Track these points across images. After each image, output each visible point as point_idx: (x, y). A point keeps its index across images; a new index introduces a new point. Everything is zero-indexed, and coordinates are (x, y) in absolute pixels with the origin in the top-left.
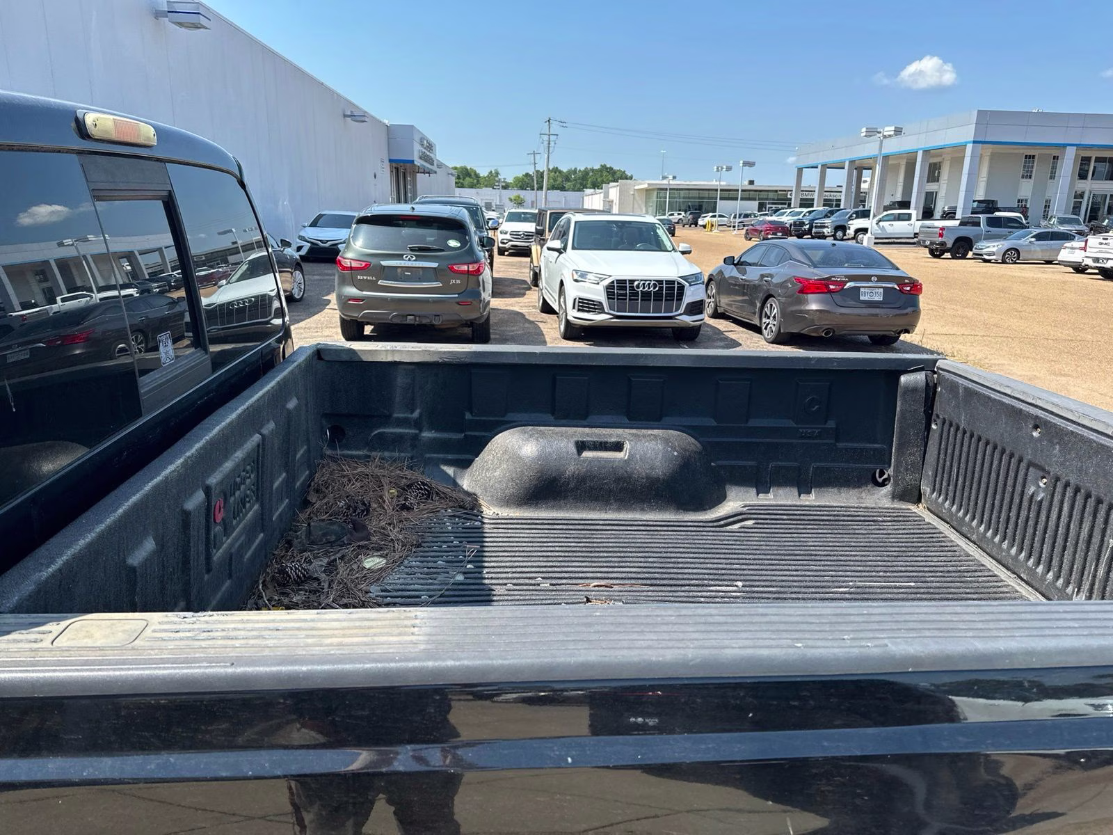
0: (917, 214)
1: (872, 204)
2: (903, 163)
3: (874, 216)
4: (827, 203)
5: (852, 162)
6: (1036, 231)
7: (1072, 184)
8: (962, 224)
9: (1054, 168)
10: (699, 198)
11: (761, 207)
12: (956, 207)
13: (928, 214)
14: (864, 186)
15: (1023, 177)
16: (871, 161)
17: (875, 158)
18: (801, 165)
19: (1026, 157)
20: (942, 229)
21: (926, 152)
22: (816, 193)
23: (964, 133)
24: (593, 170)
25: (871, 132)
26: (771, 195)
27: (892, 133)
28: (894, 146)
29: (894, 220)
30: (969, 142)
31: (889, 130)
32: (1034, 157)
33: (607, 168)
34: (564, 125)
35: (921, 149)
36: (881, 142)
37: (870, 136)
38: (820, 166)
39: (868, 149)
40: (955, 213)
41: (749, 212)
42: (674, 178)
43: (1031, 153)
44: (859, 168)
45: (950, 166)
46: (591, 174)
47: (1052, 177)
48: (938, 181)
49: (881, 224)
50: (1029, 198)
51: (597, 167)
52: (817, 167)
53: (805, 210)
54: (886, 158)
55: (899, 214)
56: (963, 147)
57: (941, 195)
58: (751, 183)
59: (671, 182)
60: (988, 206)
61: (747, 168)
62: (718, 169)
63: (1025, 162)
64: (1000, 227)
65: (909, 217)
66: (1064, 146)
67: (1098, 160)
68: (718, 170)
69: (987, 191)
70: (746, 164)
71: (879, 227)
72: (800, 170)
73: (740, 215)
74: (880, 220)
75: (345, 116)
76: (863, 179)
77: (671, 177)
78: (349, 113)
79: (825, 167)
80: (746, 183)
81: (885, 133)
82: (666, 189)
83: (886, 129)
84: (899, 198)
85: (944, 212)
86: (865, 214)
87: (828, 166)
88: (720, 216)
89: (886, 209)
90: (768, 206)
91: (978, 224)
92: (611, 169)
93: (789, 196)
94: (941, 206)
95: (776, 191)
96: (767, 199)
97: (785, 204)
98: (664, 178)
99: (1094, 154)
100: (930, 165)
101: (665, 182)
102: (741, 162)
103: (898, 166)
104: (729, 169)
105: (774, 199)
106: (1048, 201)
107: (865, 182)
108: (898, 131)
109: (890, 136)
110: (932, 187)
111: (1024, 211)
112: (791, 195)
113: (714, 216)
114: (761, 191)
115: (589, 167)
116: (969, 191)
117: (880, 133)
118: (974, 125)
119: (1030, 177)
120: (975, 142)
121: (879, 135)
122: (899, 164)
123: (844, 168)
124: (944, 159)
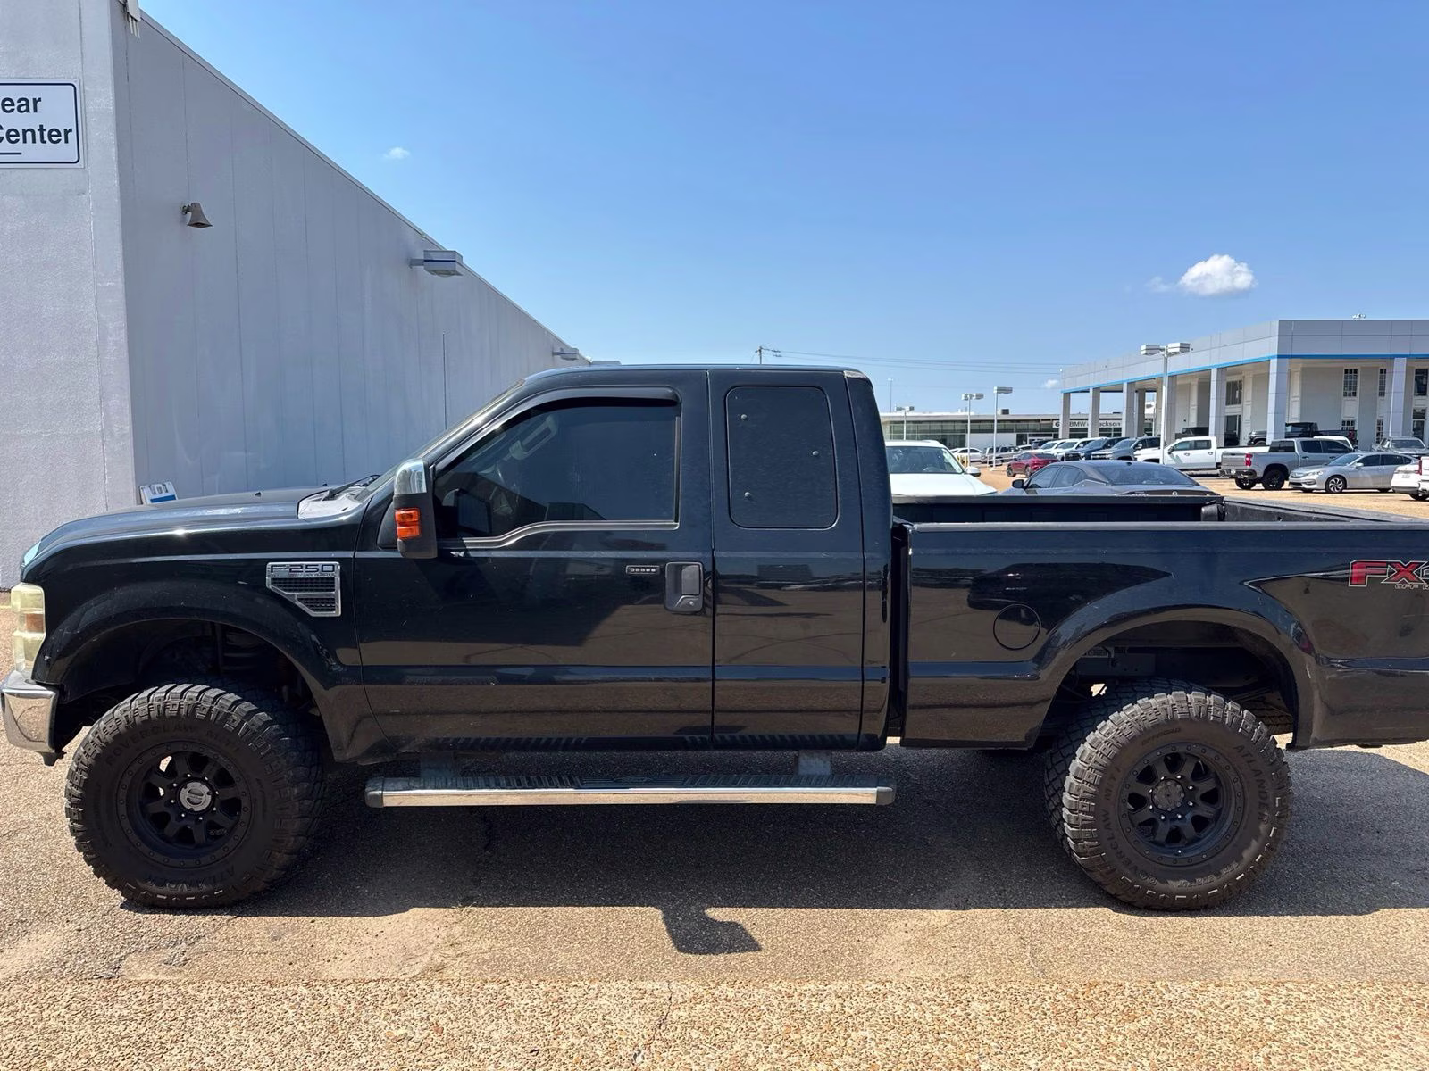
0: (1218, 441)
1: (1161, 431)
2: (1195, 383)
3: (1165, 445)
4: (1103, 432)
5: (1131, 384)
7: (1408, 401)
8: (1273, 449)
9: (1382, 383)
10: (942, 431)
11: (1020, 440)
12: (1266, 433)
13: (1231, 440)
14: (1149, 412)
15: (1345, 395)
16: (1154, 382)
17: (1159, 379)
18: (1069, 389)
19: (1346, 371)
20: (1249, 456)
21: (1222, 370)
22: (1090, 422)
23: (1265, 347)
25: (1152, 350)
26: (1031, 426)
27: (1178, 350)
28: (1179, 365)
29: (1190, 449)
30: (1273, 357)
31: (1174, 346)
32: (1356, 371)
34: (778, 354)
35: (1215, 366)
36: (1166, 360)
37: (1152, 354)
38: (1091, 391)
39: (1151, 369)
40: (1265, 440)
41: (1007, 446)
42: (912, 409)
43: (1350, 366)
44: (1139, 391)
45: (1254, 385)
47: (1382, 394)
48: (1240, 402)
49: (1175, 453)
50: (1357, 418)
52: (1088, 391)
53: (1079, 441)
54: (1173, 377)
55: (1196, 441)
56: (1267, 362)
57: (1246, 418)
58: (1005, 412)
59: (908, 414)
60: (1306, 429)
61: (1001, 394)
62: (966, 397)
63: (1346, 378)
64: (1321, 452)
65: (1208, 445)
66: (1392, 357)
68: (966, 399)
69: (1302, 416)
70: (1000, 390)
71: (1173, 457)
72: (1067, 396)
73: (997, 449)
74: (1173, 449)
75: (554, 354)
76: (1146, 403)
77: (908, 408)
78: (559, 351)
79: (1098, 391)
80: (999, 412)
81: (1170, 350)
82: (902, 422)
83: (1170, 345)
84: (1193, 423)
85: (1252, 439)
86: (1154, 443)
87: (1102, 389)
88: (972, 451)
89: (1178, 436)
90: (1029, 438)
91: (1292, 449)
93: (1054, 426)
94: (1246, 432)
95: (1038, 421)
96: (1027, 430)
97: (1050, 435)
98: (899, 409)
100: (1228, 384)
101: (901, 414)
102: (996, 388)
103: (1188, 387)
104: (980, 396)
105: (1035, 430)
106: (1380, 423)
107: (1150, 406)
108: (1185, 348)
109: (1175, 353)
110: (1233, 410)
111: (1352, 436)
112: (1057, 424)
113: (966, 451)
114: (1018, 421)
116: (1280, 412)
117: (1163, 350)
118: (1277, 338)
119: (1354, 394)
120: (1279, 357)
121: (1162, 353)
122: (1190, 384)
123: (1122, 391)
124: (1244, 377)
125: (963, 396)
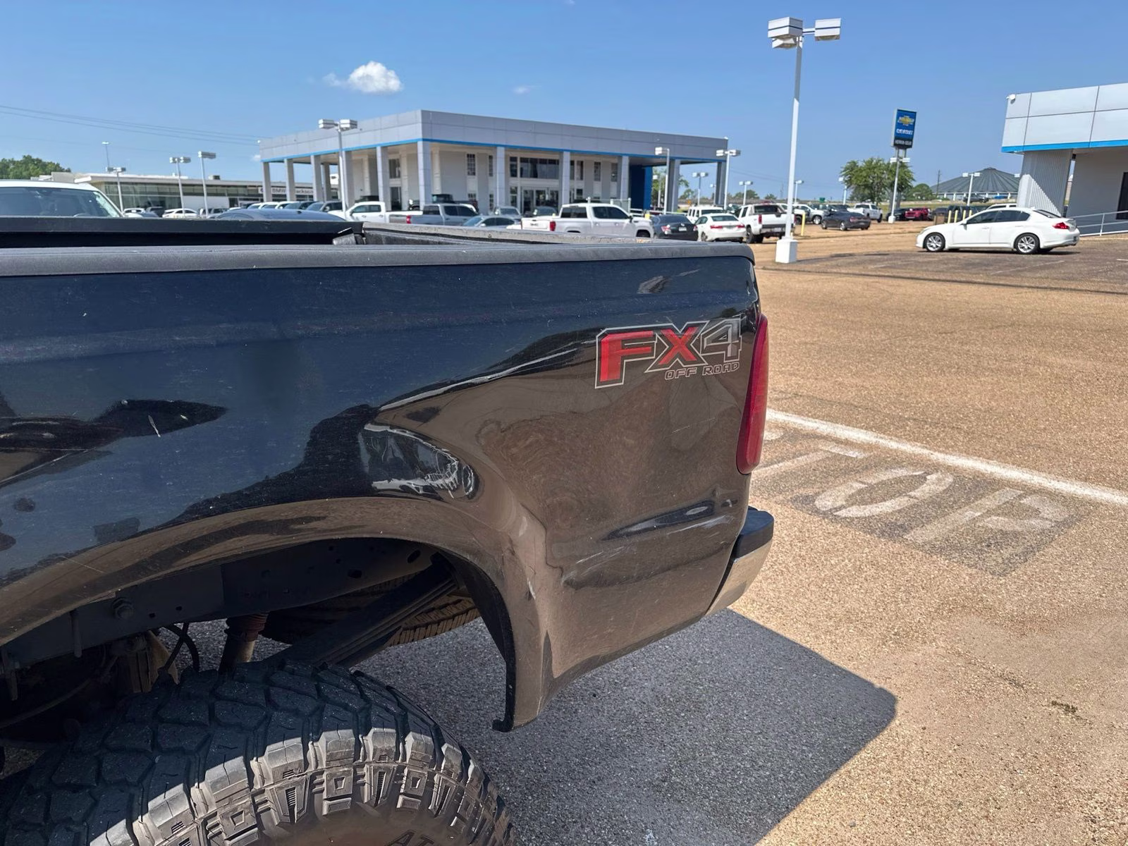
0: (386, 206)
1: (344, 198)
2: (366, 158)
3: (347, 208)
4: (300, 197)
5: (317, 157)
6: (484, 218)
7: (507, 181)
8: (425, 212)
9: (491, 166)
10: (160, 193)
11: (233, 203)
12: (419, 201)
13: (396, 206)
14: (334, 182)
15: (469, 174)
16: (335, 156)
17: (337, 153)
18: (267, 159)
19: (468, 155)
20: (409, 217)
21: (384, 148)
22: (288, 188)
23: (413, 132)
24: (13, 162)
25: (329, 125)
26: (241, 191)
27: (348, 126)
28: (354, 141)
29: (366, 212)
30: (419, 140)
31: (345, 123)
32: (474, 156)
33: (33, 160)
35: (379, 145)
36: (340, 135)
37: (329, 128)
38: (286, 161)
39: (329, 145)
40: (419, 207)
41: (219, 207)
42: (123, 170)
43: (471, 152)
44: (325, 163)
45: (408, 163)
46: (12, 166)
47: (491, 175)
48: (399, 176)
49: (354, 215)
50: (477, 192)
51: (19, 158)
52: (282, 162)
53: (278, 204)
54: (348, 153)
55: (370, 206)
56: (413, 145)
57: (405, 189)
58: (217, 178)
59: (121, 175)
60: (445, 198)
61: (206, 160)
62: (174, 159)
63: (468, 160)
64: (456, 215)
65: (378, 209)
66: (496, 146)
67: (523, 160)
68: (174, 162)
69: (442, 189)
70: (205, 155)
71: (353, 218)
72: (266, 164)
73: (210, 210)
74: (353, 212)
76: (331, 175)
77: (119, 169)
79: (291, 162)
80: (211, 178)
81: (342, 126)
82: (116, 183)
83: (342, 121)
84: (368, 193)
85: (410, 206)
86: (338, 206)
87: (294, 160)
88: (187, 212)
89: (357, 202)
90: (239, 202)
91: (437, 213)
92: (39, 161)
93: (260, 192)
94: (407, 200)
95: (245, 187)
96: (237, 195)
97: (258, 200)
98: (111, 170)
99: (519, 155)
100: (390, 161)
101: (113, 175)
102: (200, 153)
103: (361, 162)
104: (187, 160)
105: (244, 195)
106: (491, 196)
107: (334, 178)
108: (354, 124)
109: (347, 129)
110: (395, 183)
111: (475, 203)
112: (262, 190)
113: (181, 212)
114: (229, 186)
115: (8, 158)
116: (428, 185)
117: (337, 125)
118: (420, 125)
119: (474, 174)
120: (424, 140)
121: (336, 128)
122: (362, 160)
123: (310, 163)
124: (400, 156)
125: (171, 159)
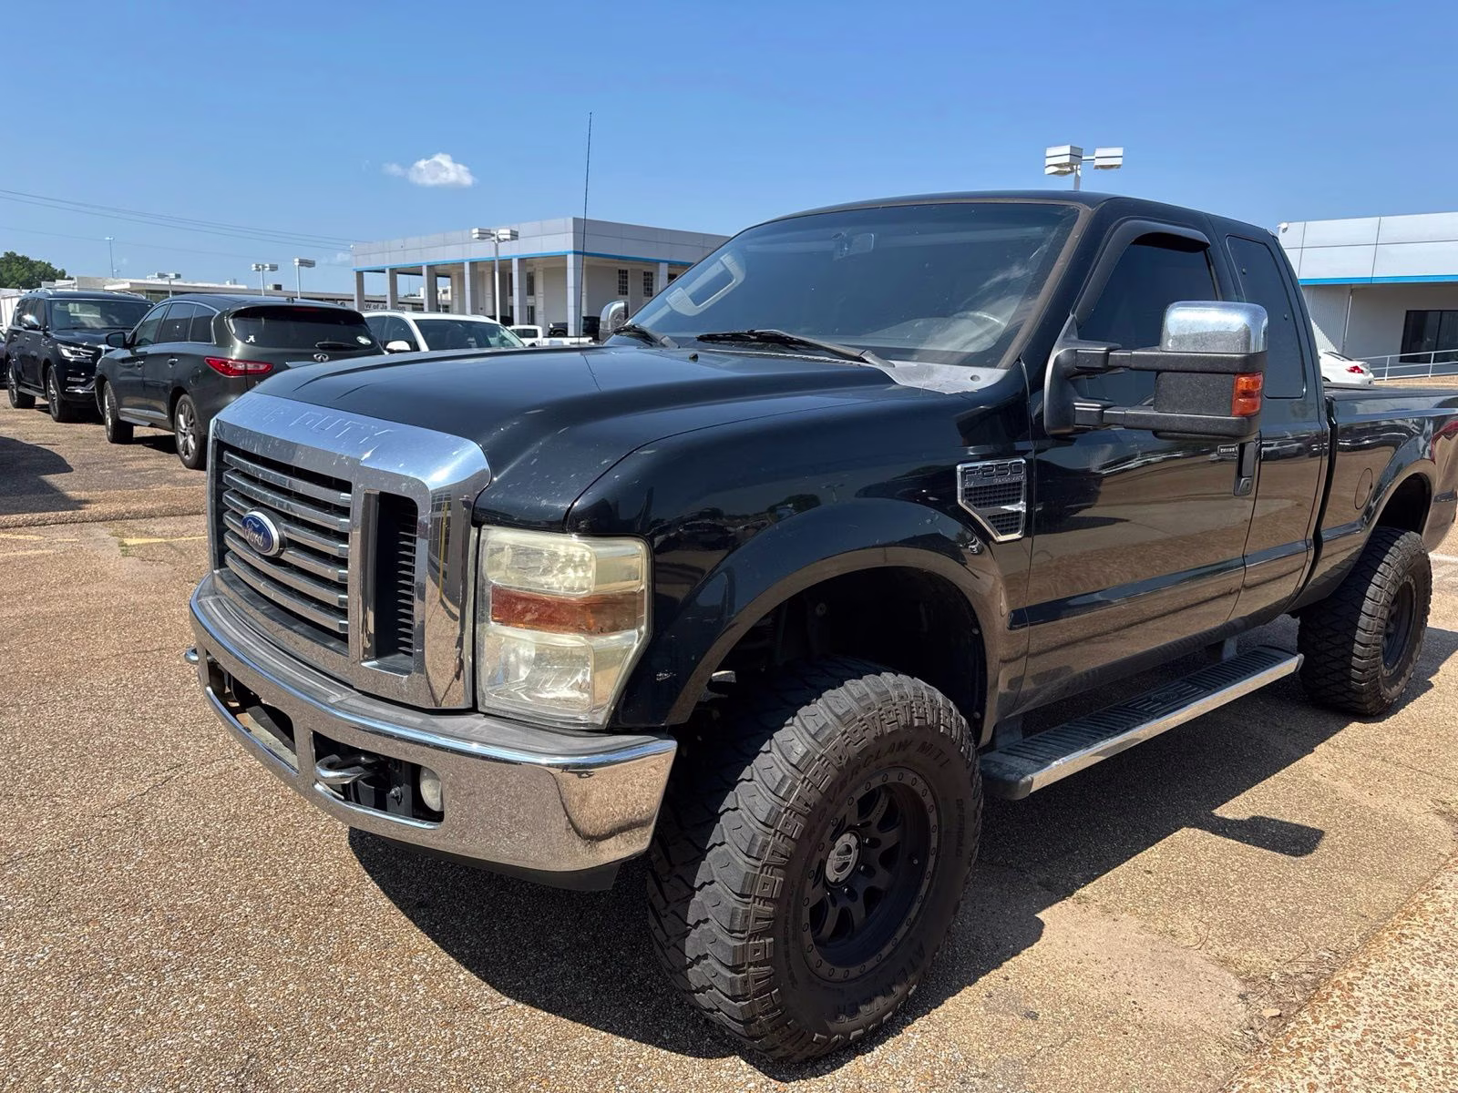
2: (488, 271)
5: (430, 267)
9: (648, 285)
15: (620, 292)
16: (454, 267)
18: (360, 268)
19: (619, 271)
21: (522, 260)
25: (484, 235)
27: (508, 237)
30: (570, 252)
31: (504, 233)
32: (626, 272)
35: (520, 256)
37: (484, 238)
38: (387, 271)
42: (178, 276)
43: (624, 267)
45: (544, 283)
47: (648, 295)
48: (532, 294)
52: (384, 272)
56: (563, 257)
57: (539, 310)
59: (173, 283)
62: (257, 267)
63: (620, 277)
66: (658, 261)
69: (588, 310)
70: (302, 263)
72: (360, 274)
77: (173, 276)
79: (395, 272)
80: (270, 287)
81: (498, 236)
83: (501, 231)
87: (399, 270)
101: (161, 281)
102: (297, 260)
108: (514, 235)
109: (505, 240)
116: (577, 306)
117: (493, 235)
118: (571, 235)
119: (626, 293)
120: (575, 253)
121: (491, 238)
122: (483, 272)
123: (421, 275)
124: (535, 269)
125: (254, 265)
